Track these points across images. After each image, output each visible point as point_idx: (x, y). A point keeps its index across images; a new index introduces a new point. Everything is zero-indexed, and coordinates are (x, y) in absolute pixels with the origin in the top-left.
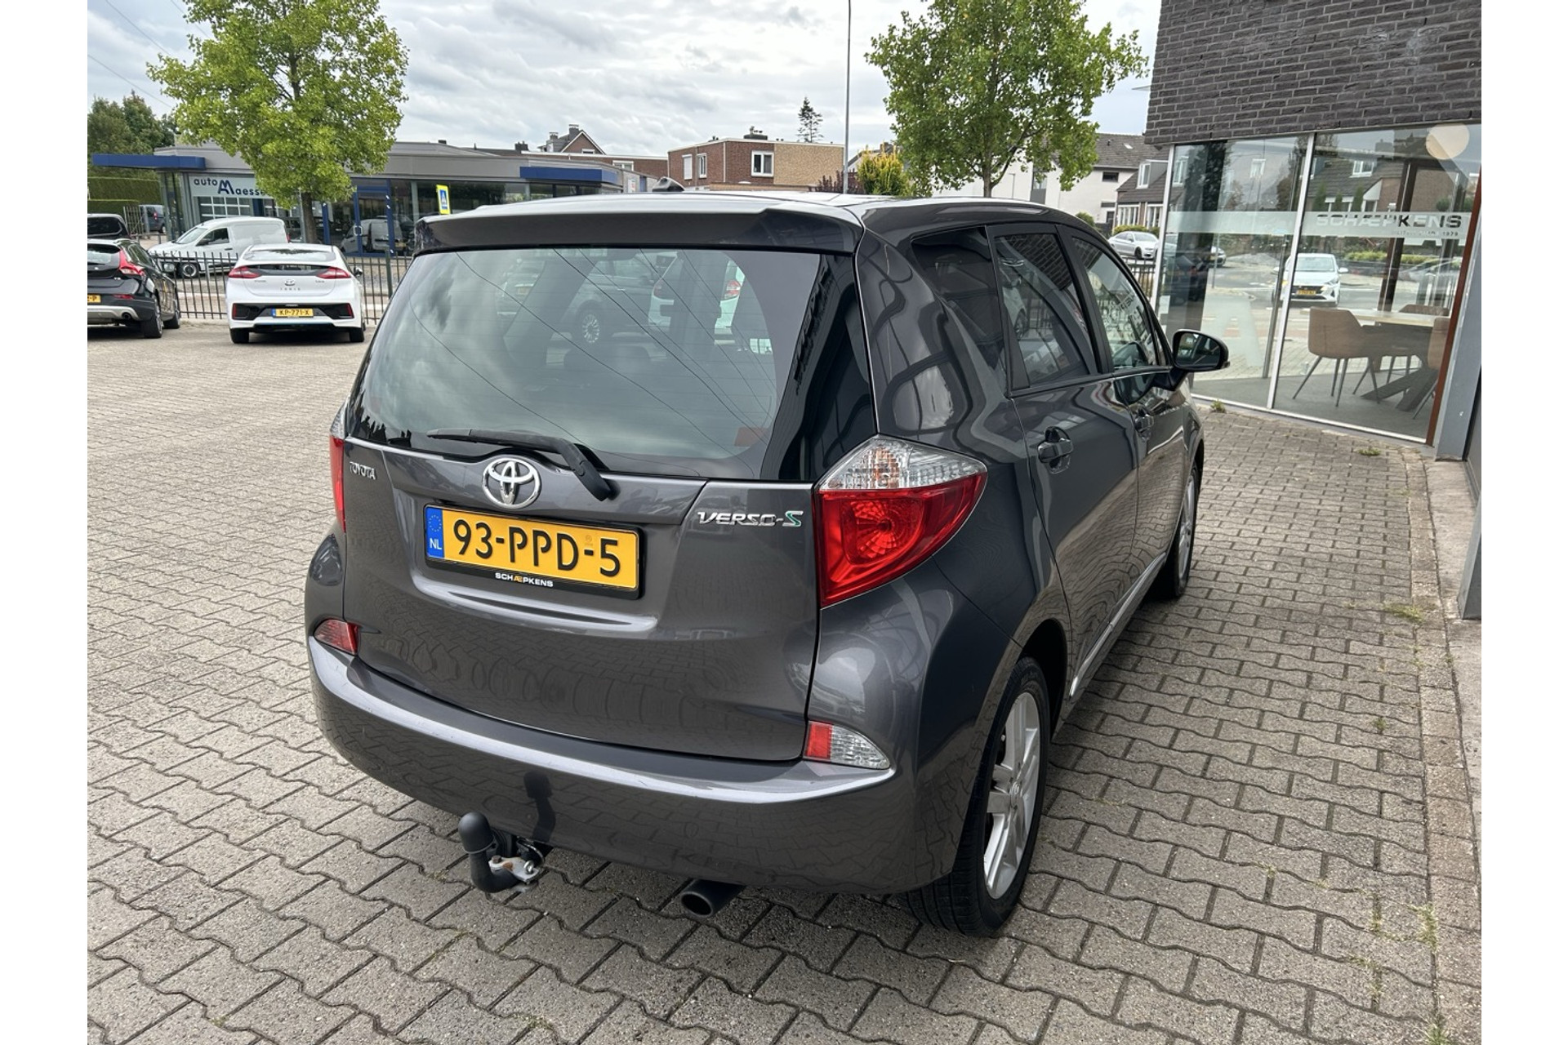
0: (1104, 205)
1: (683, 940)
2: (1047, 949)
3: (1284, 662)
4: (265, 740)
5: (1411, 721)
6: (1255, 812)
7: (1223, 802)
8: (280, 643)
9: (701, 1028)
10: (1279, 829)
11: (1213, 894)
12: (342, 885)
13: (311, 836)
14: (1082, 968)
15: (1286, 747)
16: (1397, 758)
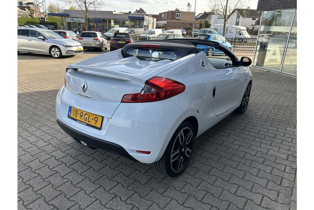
0: (252, 25)
2: (194, 197)
3: (270, 131)
4: (45, 133)
6: (253, 168)
7: (246, 165)
9: (111, 208)
11: (238, 187)
12: (49, 166)
13: (47, 156)
14: (202, 203)
15: (265, 152)
16: (292, 157)
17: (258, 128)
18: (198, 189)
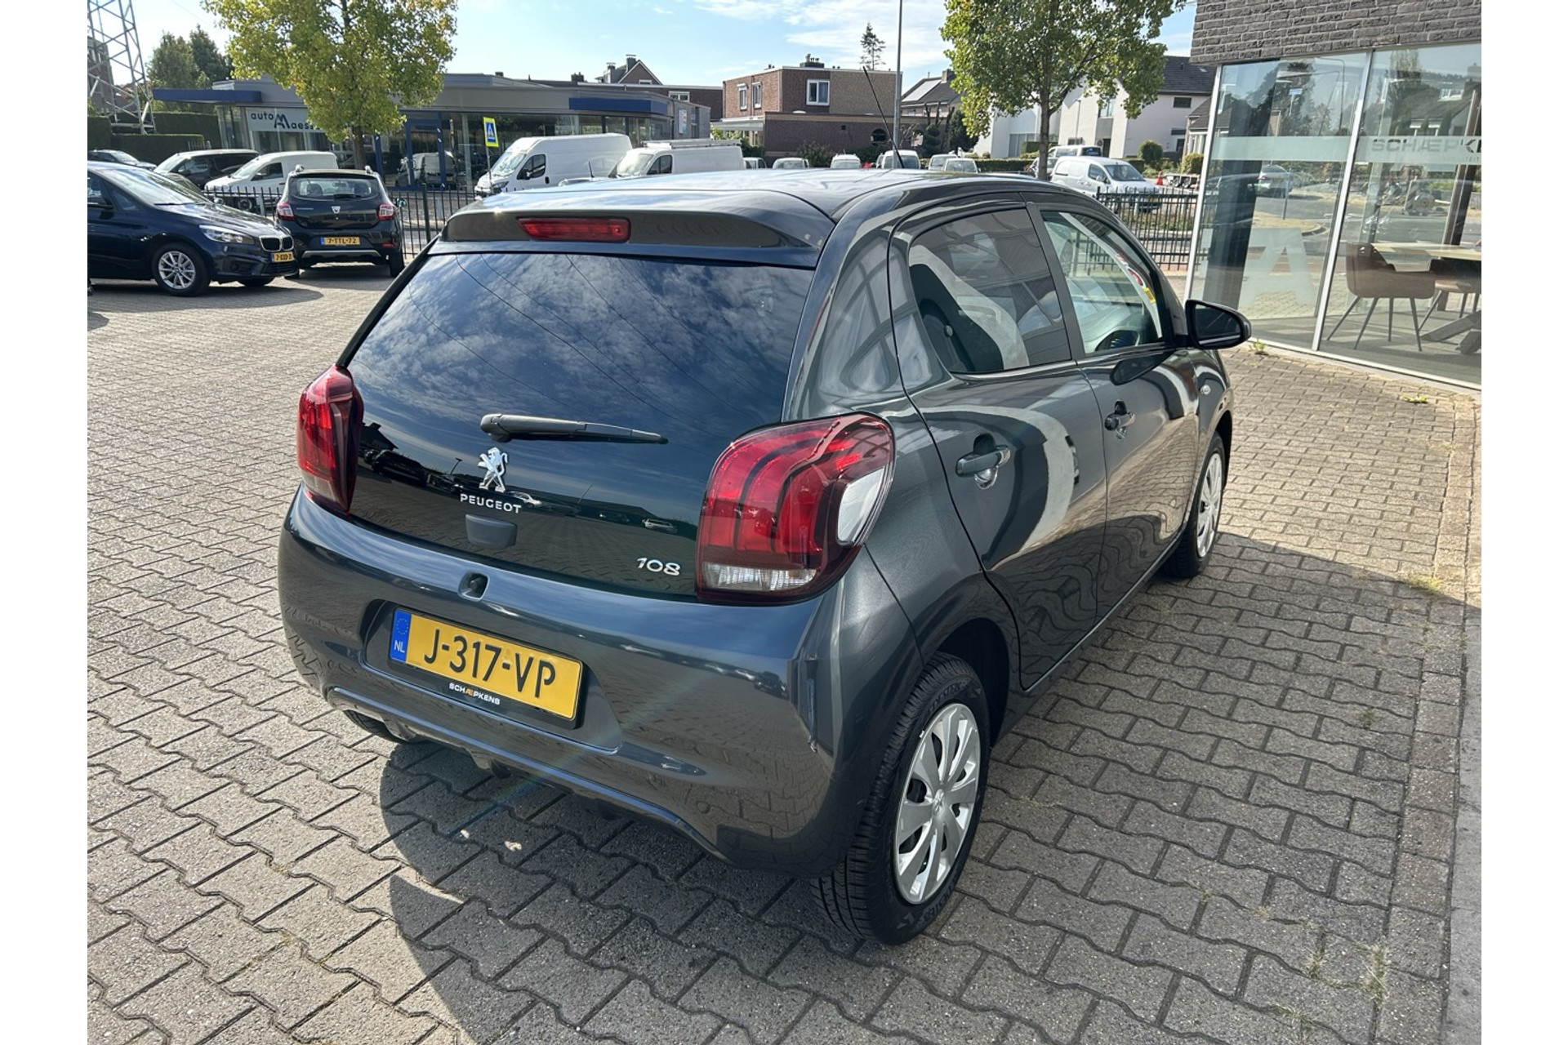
0: (1175, 132)
1: (523, 954)
2: (924, 981)
3: (1274, 637)
5: (1405, 713)
7: (1168, 807)
8: (206, 597)
10: (1226, 841)
11: (1133, 920)
13: (168, 819)
14: (960, 1009)
15: (1253, 742)
16: (1380, 758)
17: (1215, 628)
18: (943, 941)
